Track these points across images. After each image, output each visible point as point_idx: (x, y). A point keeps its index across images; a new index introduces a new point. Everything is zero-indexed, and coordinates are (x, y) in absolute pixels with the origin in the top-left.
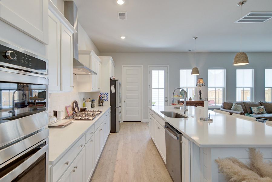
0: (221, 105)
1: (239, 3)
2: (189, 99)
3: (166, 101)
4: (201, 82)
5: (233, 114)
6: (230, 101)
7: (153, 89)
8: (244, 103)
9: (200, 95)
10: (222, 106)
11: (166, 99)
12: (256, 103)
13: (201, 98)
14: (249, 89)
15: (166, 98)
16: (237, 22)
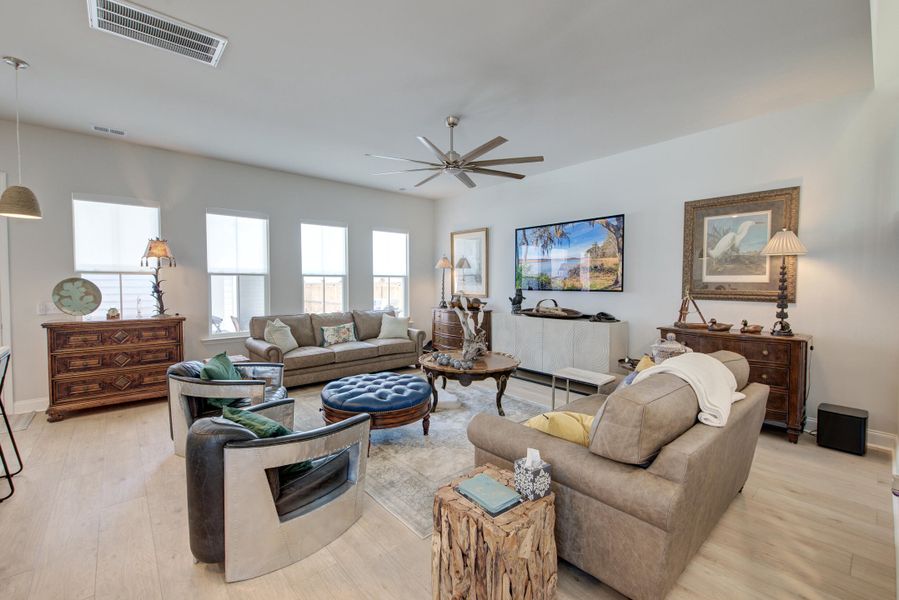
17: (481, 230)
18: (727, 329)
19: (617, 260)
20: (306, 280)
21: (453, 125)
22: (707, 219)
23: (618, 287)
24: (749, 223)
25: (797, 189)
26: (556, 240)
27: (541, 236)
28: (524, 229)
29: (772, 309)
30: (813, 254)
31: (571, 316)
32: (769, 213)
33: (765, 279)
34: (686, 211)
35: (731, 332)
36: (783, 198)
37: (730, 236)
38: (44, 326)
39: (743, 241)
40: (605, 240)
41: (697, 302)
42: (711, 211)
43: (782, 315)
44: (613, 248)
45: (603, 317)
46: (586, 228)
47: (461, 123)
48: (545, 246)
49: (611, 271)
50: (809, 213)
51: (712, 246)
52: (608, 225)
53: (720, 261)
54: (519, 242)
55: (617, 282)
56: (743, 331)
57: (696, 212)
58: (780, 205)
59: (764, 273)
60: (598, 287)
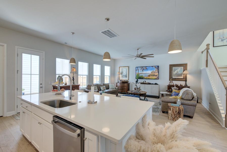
0: (86, 86)
1: (106, 19)
2: (65, 84)
3: (41, 87)
4: (75, 70)
5: (89, 92)
6: (90, 84)
7: (23, 75)
8: (97, 84)
9: (73, 81)
10: (86, 88)
11: (41, 86)
12: (102, 84)
13: (74, 83)
14: (99, 76)
15: (41, 84)
16: (100, 32)
17: (127, 67)
18: (178, 85)
19: (158, 74)
20: (94, 76)
21: (138, 49)
22: (173, 68)
23: (158, 79)
24: (180, 69)
25: (187, 64)
26: (145, 70)
27: (142, 69)
28: (138, 67)
29: (184, 82)
30: (190, 74)
31: (149, 84)
32: (183, 67)
33: (182, 77)
34: (170, 66)
35: (178, 86)
36: (185, 65)
37: (177, 70)
38: (53, 86)
39: (179, 71)
40: (155, 70)
41: (173, 81)
42: (174, 66)
43: (186, 83)
44: (157, 72)
45: (156, 84)
46: (151, 68)
47: (139, 49)
48: (142, 71)
49: (156, 76)
50: (189, 67)
51: (174, 72)
52: (156, 67)
53: (175, 74)
54: (136, 70)
55: (158, 78)
56: (180, 86)
57: (171, 66)
58: (185, 66)
59: (182, 76)
60: (154, 78)
